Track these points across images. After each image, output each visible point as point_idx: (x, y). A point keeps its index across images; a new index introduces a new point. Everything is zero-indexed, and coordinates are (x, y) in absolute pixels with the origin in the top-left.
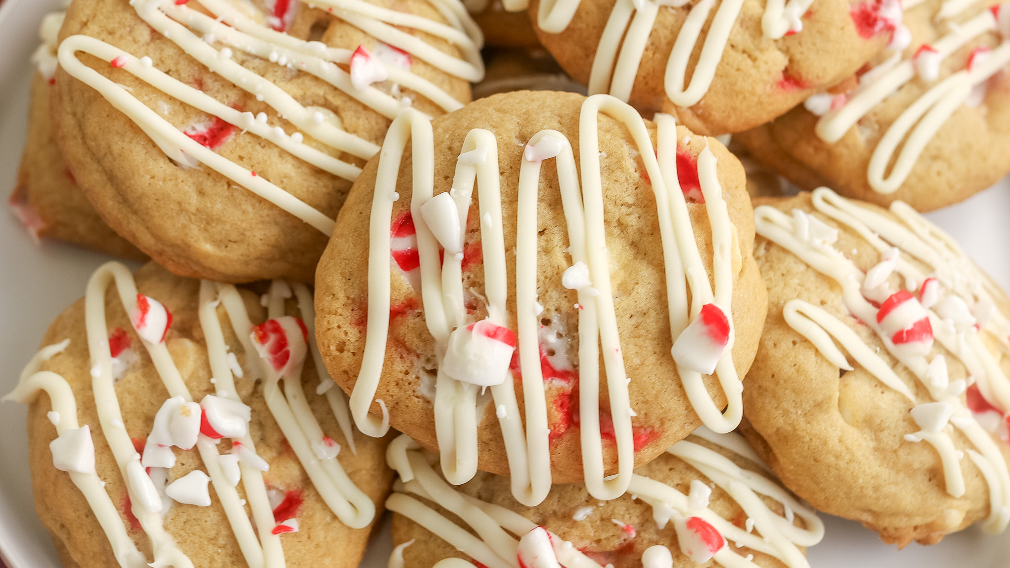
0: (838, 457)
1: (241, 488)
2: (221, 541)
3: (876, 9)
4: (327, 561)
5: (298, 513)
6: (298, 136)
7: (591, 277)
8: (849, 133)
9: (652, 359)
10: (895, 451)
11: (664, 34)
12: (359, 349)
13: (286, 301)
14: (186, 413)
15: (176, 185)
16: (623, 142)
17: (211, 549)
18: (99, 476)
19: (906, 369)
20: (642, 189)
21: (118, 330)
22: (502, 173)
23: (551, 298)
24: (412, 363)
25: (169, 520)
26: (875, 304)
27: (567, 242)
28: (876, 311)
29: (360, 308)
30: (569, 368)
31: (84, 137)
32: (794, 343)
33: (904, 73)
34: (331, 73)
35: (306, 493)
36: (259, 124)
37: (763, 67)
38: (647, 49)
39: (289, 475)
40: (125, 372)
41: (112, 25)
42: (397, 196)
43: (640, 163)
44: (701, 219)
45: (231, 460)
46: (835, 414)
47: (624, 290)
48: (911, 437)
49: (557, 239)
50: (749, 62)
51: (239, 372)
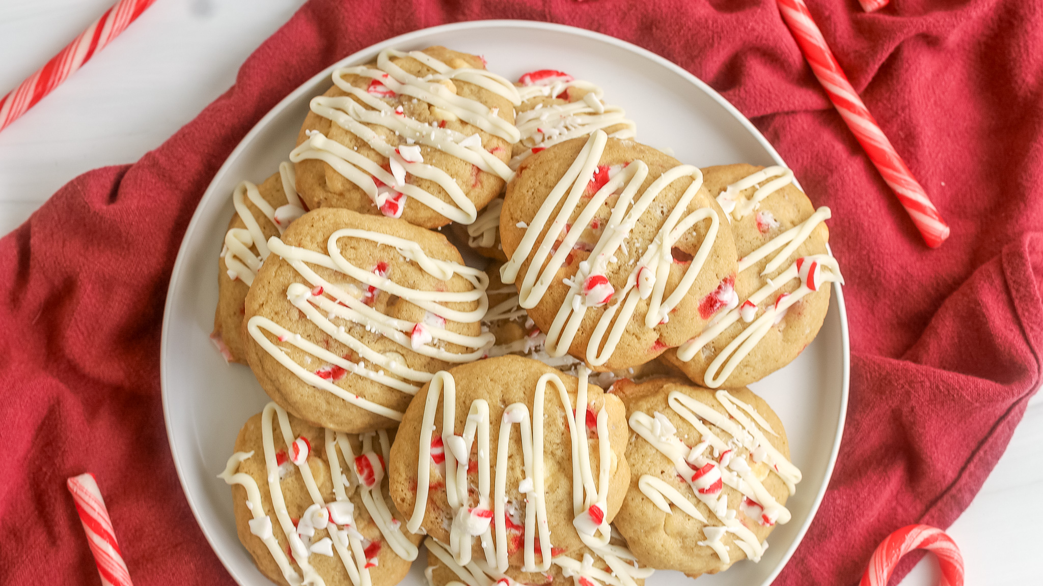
0: (660, 553)
1: (350, 548)
2: (338, 569)
3: (717, 293)
4: (393, 576)
5: (378, 554)
6: (381, 373)
7: (534, 486)
8: (697, 354)
9: (563, 523)
10: (692, 549)
11: (589, 323)
12: (412, 503)
13: (373, 437)
14: (321, 516)
15: (315, 399)
16: (557, 408)
17: (333, 573)
18: (274, 535)
19: (705, 504)
20: (565, 435)
21: (281, 451)
22: (491, 423)
23: (512, 493)
24: (439, 514)
25: (311, 559)
26: (694, 467)
27: (523, 464)
28: (693, 472)
29: (413, 482)
30: (520, 524)
31: (263, 368)
32: (643, 499)
33: (734, 316)
34: (400, 338)
35: (382, 543)
36: (360, 369)
37: (644, 343)
38: (578, 330)
39: (374, 534)
40: (286, 474)
41: (277, 309)
42: (435, 428)
43: (566, 418)
44: (595, 450)
45: (344, 534)
46: (662, 532)
47: (550, 490)
48: (701, 543)
49: (518, 463)
50: (636, 340)
51: (348, 484)
